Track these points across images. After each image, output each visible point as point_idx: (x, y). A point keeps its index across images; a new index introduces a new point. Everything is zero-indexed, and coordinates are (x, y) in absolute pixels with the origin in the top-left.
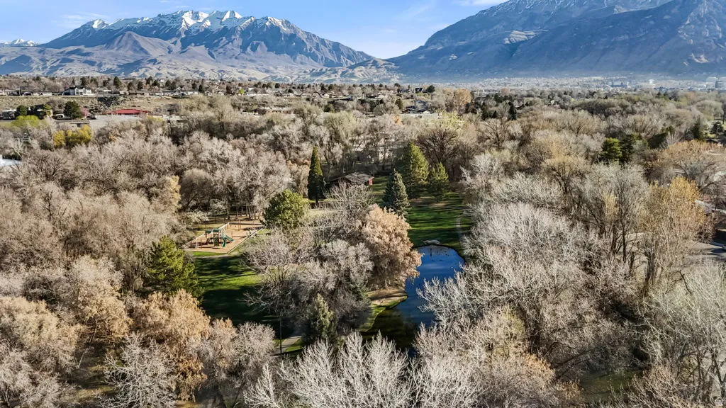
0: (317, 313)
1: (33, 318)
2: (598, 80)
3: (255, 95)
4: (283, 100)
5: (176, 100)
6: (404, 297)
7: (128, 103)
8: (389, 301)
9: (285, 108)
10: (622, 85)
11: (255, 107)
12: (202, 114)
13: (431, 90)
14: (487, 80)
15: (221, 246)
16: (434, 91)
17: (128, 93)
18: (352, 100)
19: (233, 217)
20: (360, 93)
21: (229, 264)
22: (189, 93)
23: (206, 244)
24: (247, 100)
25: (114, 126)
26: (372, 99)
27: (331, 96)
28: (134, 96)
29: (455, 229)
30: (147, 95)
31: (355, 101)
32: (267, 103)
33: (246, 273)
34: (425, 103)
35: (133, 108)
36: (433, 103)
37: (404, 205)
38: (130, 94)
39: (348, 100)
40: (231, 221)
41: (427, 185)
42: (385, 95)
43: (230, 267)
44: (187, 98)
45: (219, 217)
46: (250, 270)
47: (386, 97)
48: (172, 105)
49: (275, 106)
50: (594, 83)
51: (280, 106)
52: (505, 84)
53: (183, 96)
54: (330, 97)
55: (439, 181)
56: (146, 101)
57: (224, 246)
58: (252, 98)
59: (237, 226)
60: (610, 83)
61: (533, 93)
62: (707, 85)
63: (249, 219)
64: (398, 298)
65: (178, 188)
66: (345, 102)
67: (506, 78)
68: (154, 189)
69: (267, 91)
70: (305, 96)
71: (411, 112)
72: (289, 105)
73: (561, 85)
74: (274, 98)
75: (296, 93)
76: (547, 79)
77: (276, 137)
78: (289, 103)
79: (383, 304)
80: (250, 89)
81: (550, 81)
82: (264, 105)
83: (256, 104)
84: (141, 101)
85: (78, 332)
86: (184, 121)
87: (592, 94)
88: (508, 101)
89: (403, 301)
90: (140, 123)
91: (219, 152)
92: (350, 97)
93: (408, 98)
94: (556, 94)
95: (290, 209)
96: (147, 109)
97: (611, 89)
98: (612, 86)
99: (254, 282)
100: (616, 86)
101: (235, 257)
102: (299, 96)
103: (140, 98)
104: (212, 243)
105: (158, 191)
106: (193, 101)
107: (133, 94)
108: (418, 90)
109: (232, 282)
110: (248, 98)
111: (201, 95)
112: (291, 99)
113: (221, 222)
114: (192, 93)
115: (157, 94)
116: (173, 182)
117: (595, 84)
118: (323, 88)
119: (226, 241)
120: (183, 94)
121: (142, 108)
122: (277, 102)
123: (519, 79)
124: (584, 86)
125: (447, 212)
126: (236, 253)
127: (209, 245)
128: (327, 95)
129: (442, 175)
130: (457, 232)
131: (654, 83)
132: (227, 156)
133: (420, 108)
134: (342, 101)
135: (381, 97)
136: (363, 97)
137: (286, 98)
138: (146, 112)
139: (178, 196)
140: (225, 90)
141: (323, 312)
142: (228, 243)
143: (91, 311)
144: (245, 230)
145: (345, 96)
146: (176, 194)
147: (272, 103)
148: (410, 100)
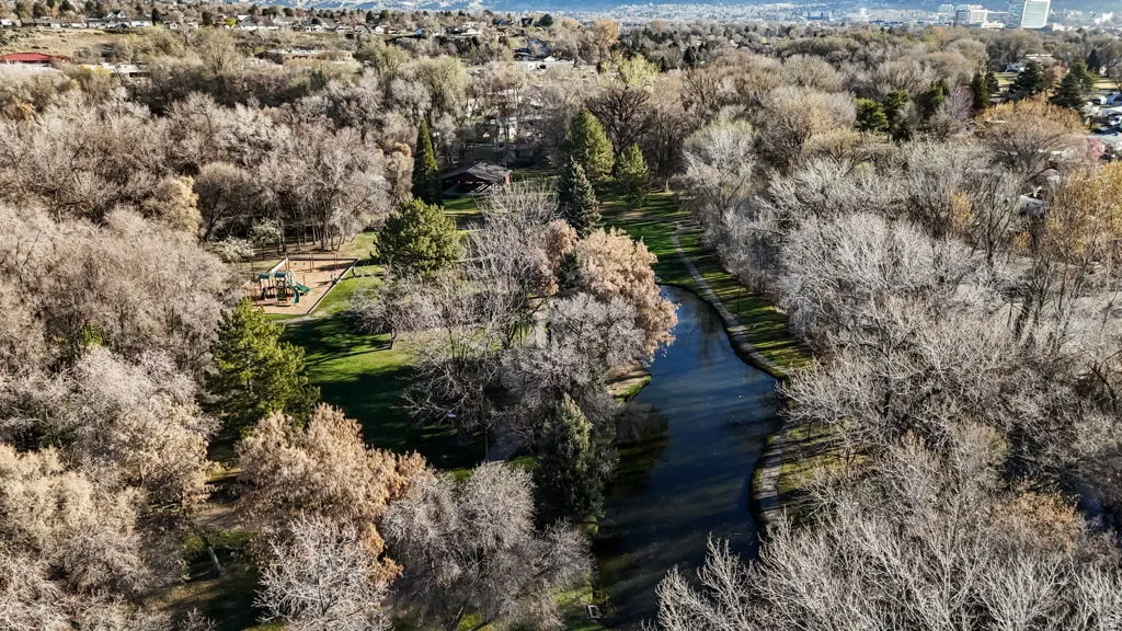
0: (567, 428)
1: (42, 486)
2: (786, 10)
3: (255, 28)
4: (307, 36)
5: (114, 36)
6: (645, 378)
7: (23, 41)
8: (626, 386)
9: (313, 52)
10: (822, 17)
11: (260, 50)
12: (178, 61)
13: (546, 21)
14: (622, 7)
15: (291, 301)
16: (552, 23)
17: (18, 23)
18: (424, 38)
19: (291, 248)
20: (437, 26)
21: (320, 335)
22: (134, 24)
23: (262, 298)
24: (243, 38)
25: (20, 84)
26: (457, 37)
27: (386, 29)
28: (33, 29)
29: (676, 256)
30: (56, 26)
31: (431, 38)
32: (279, 42)
33: (357, 350)
34: (545, 44)
35: (35, 50)
36: (557, 43)
37: (594, 219)
38: (24, 25)
39: (418, 37)
40: (288, 254)
41: (612, 182)
42: (477, 30)
43: (324, 339)
44: (133, 32)
45: (268, 249)
46: (362, 344)
47: (480, 32)
48: (106, 45)
49: (295, 47)
50: (781, 14)
51: (302, 48)
52: (650, 15)
53: (125, 30)
54: (386, 32)
55: (635, 174)
56: (56, 37)
57: (297, 301)
58: (252, 33)
59: (308, 263)
60: (805, 14)
61: (701, 29)
62: (941, 18)
63: (321, 250)
64: (638, 380)
65: (195, 198)
66: (414, 41)
67: (651, 4)
68: (152, 202)
69: (274, 21)
70: (341, 32)
71: (525, 59)
72: (320, 47)
73: (735, 17)
74: (290, 34)
75: (325, 25)
76: (711, 7)
77: (337, 103)
78: (317, 42)
79: (618, 394)
80: (241, 17)
81: (717, 9)
82: (273, 46)
83: (260, 45)
84: (48, 37)
85: (134, 503)
86: (147, 75)
87: (787, 31)
88: (670, 42)
89: (646, 384)
90: (68, 78)
91: (251, 131)
92: (420, 32)
93: (516, 35)
94: (734, 31)
95: (426, 234)
96: (62, 52)
97: (808, 23)
98: (809, 18)
99: (378, 366)
100: (813, 18)
101: (324, 321)
102: (332, 30)
103: (46, 33)
104: (272, 296)
105: (161, 205)
106: (146, 38)
107: (30, 24)
108: (527, 22)
109: (340, 367)
110: (245, 34)
111: (159, 28)
112: (319, 36)
113: (272, 256)
114: (138, 23)
115: (74, 25)
116: (184, 187)
117: (783, 15)
118: (369, 17)
119: (299, 292)
120: (124, 26)
121: (52, 51)
122: (297, 40)
123: (670, 6)
124: (768, 18)
125: (651, 227)
126: (321, 314)
127: (267, 301)
128: (380, 29)
129: (638, 165)
130: (682, 260)
131: (867, 14)
132: (265, 138)
133: (539, 53)
134: (408, 40)
135: (472, 32)
136: (443, 33)
137: (311, 34)
138: (62, 58)
139: (195, 214)
140: (202, 20)
141: (577, 424)
142: (302, 294)
143: (149, 460)
144: (322, 269)
145: (410, 30)
146: (191, 210)
147: (289, 42)
148: (521, 38)
